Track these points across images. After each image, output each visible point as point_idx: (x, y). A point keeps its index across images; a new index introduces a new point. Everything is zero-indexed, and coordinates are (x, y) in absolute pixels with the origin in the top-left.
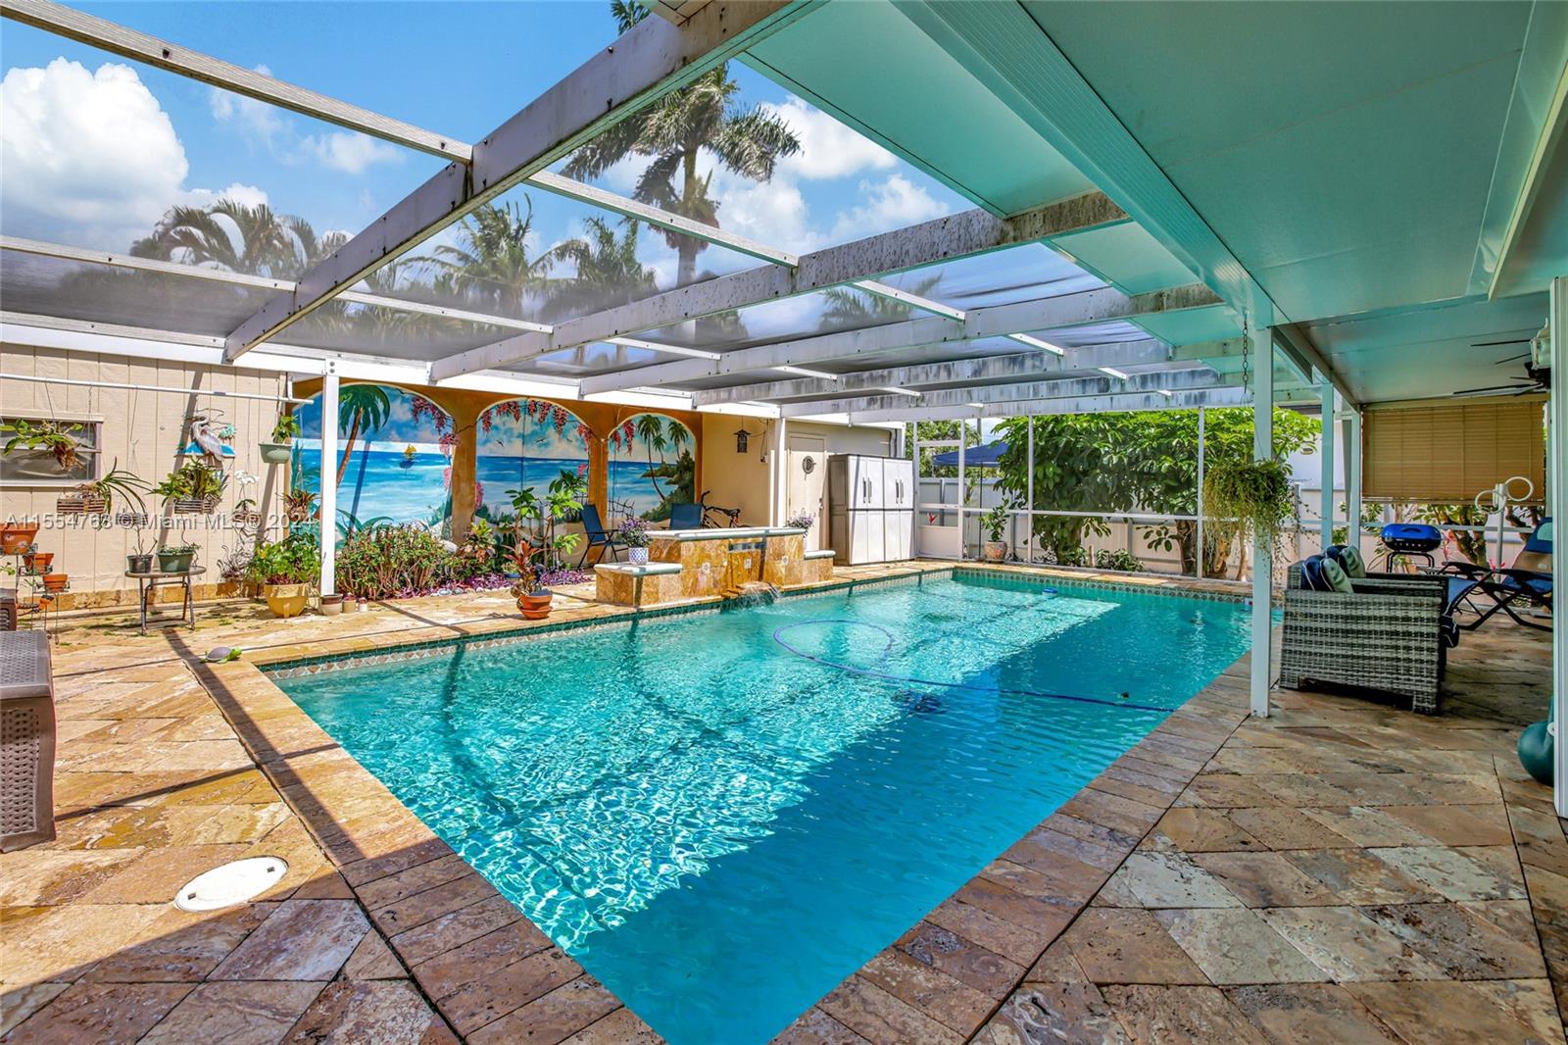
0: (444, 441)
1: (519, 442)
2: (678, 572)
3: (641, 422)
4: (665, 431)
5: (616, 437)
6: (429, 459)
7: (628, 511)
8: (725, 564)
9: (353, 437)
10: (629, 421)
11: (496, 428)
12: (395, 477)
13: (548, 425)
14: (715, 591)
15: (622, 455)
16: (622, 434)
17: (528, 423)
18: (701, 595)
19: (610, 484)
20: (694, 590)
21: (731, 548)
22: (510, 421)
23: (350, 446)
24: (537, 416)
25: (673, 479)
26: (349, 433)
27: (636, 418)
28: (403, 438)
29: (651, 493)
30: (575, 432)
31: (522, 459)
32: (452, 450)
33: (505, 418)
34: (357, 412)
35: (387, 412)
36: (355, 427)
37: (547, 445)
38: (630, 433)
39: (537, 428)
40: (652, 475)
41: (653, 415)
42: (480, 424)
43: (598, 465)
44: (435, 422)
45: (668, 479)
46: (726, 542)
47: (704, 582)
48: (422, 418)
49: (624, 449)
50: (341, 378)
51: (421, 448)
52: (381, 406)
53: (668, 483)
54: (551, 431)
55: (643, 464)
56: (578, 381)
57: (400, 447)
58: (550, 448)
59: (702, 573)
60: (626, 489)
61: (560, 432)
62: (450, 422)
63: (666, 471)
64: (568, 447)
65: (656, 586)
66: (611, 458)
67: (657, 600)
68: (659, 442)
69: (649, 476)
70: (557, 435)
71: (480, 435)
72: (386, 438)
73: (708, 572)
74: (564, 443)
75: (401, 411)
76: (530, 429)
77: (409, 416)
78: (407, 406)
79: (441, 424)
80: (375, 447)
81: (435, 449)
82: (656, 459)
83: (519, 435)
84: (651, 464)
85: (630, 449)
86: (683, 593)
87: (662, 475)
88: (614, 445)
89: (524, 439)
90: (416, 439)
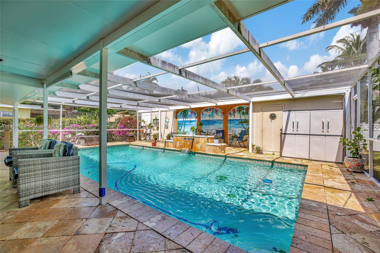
0: (196, 118)
1: (208, 117)
2: (172, 142)
3: (238, 109)
5: (230, 114)
6: (194, 121)
7: (234, 132)
8: (183, 142)
10: (234, 109)
11: (204, 114)
12: (189, 125)
13: (214, 112)
14: (180, 148)
15: (232, 118)
16: (232, 112)
17: (210, 113)
18: (177, 148)
19: (229, 125)
20: (175, 147)
22: (207, 113)
24: (212, 111)
27: (236, 108)
28: (190, 118)
29: (241, 127)
30: (220, 113)
32: (197, 119)
33: (205, 112)
34: (184, 114)
35: (188, 114)
36: (184, 117)
37: (214, 117)
38: (234, 112)
39: (212, 113)
40: (242, 123)
41: (242, 106)
42: (201, 114)
43: (226, 121)
45: (247, 124)
46: (183, 137)
48: (192, 114)
49: (233, 116)
51: (192, 119)
52: (187, 113)
54: (215, 114)
55: (238, 120)
58: (214, 118)
59: (177, 144)
60: (234, 126)
61: (216, 114)
62: (196, 114)
64: (219, 117)
65: (168, 144)
66: (229, 119)
67: (168, 147)
68: (243, 113)
69: (241, 123)
70: (216, 115)
71: (201, 116)
72: (188, 118)
74: (218, 116)
75: (189, 113)
76: (210, 114)
77: (191, 114)
78: (190, 112)
79: (195, 115)
80: (187, 120)
81: (194, 119)
83: (208, 115)
84: (241, 120)
85: (234, 116)
86: (173, 147)
87: (245, 122)
88: (230, 115)
89: (209, 116)
90: (192, 118)
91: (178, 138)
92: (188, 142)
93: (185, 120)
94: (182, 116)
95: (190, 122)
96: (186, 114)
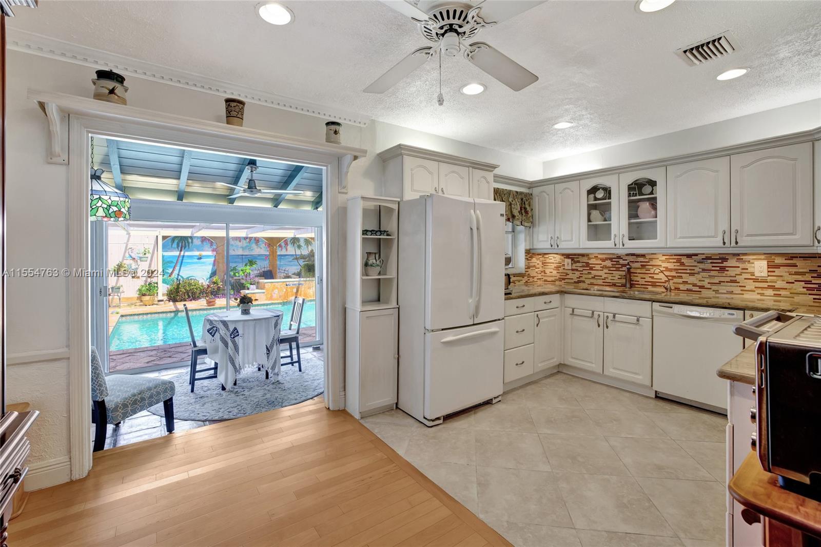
0: (213, 251)
1: (241, 249)
2: (264, 293)
3: (291, 240)
4: (302, 243)
5: (280, 246)
8: (285, 290)
9: (181, 251)
10: (286, 240)
11: (232, 245)
12: (196, 263)
13: (252, 243)
14: (280, 299)
15: (283, 252)
16: (283, 245)
19: (278, 263)
20: (271, 298)
21: (287, 285)
22: (238, 243)
23: (180, 254)
24: (248, 240)
25: (306, 260)
26: (180, 249)
27: (289, 239)
28: (198, 250)
30: (264, 245)
31: (242, 255)
32: (215, 253)
33: (235, 242)
34: (182, 242)
35: (192, 242)
36: (181, 248)
38: (286, 244)
39: (248, 244)
40: (296, 259)
43: (273, 256)
44: (209, 244)
45: (303, 260)
46: (285, 283)
47: (275, 296)
48: (205, 245)
49: (284, 250)
50: (163, 236)
51: (204, 253)
52: (190, 240)
53: (303, 262)
54: (254, 246)
55: (293, 255)
56: (246, 230)
57: (197, 253)
58: (253, 251)
59: (274, 293)
60: (285, 264)
61: (257, 245)
62: (215, 246)
63: (303, 257)
64: (262, 250)
66: (278, 253)
68: (299, 247)
70: (256, 247)
72: (192, 251)
73: (277, 293)
74: (259, 249)
75: (197, 242)
76: (245, 245)
77: (200, 243)
78: (199, 240)
79: (211, 246)
81: (210, 253)
82: (298, 252)
83: (241, 247)
84: (296, 255)
85: (287, 250)
86: (266, 300)
87: (301, 259)
88: (280, 248)
89: (243, 248)
90: (203, 250)
91: (274, 285)
92: (293, 288)
93: (182, 253)
94: (175, 245)
95: (200, 258)
96: (188, 243)
